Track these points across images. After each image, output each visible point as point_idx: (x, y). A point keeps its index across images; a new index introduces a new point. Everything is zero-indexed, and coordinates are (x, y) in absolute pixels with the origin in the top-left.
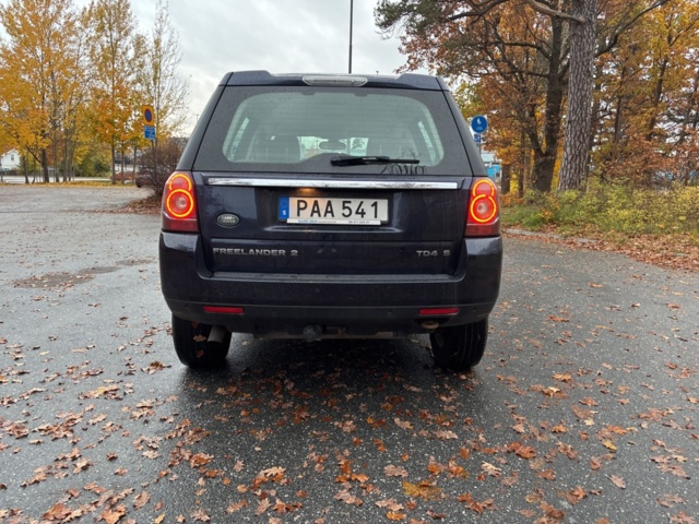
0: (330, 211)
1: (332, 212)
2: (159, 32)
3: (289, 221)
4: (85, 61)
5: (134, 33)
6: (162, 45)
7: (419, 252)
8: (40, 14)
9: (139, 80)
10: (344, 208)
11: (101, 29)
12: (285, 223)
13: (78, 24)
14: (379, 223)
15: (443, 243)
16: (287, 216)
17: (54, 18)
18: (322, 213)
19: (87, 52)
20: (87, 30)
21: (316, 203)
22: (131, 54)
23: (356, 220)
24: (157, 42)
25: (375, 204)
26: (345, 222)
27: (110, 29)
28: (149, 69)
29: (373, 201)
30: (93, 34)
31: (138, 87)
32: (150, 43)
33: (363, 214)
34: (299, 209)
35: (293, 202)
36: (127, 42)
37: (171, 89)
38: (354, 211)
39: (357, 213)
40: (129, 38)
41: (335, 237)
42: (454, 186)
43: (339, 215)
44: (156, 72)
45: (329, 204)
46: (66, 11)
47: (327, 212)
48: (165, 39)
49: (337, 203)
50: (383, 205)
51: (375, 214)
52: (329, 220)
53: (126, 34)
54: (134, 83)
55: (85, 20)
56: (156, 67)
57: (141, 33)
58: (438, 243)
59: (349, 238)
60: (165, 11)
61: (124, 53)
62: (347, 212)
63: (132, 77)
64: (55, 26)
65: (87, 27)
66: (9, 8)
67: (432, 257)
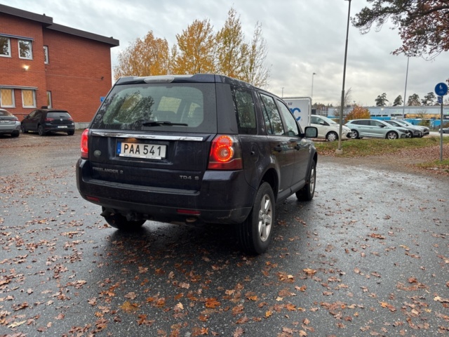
0: (138, 151)
1: (139, 151)
2: (255, 41)
3: (120, 155)
4: (216, 61)
5: (241, 43)
6: (257, 48)
7: (181, 176)
8: (196, 37)
9: (242, 70)
10: (145, 149)
11: (225, 43)
12: (118, 156)
13: (214, 41)
14: (160, 158)
15: (195, 172)
16: (120, 152)
17: (202, 40)
18: (135, 151)
19: (218, 56)
20: (219, 44)
21: (132, 146)
22: (239, 56)
23: (149, 156)
24: (254, 47)
25: (159, 148)
26: (144, 157)
27: (230, 43)
28: (247, 63)
29: (158, 146)
30: (222, 46)
31: (242, 75)
32: (250, 48)
33: (153, 153)
34: (125, 149)
35: (123, 144)
36: (238, 49)
37: (259, 74)
38: (149, 151)
39: (150, 152)
40: (239, 46)
41: (139, 165)
42: (201, 139)
43: (142, 153)
44: (252, 65)
45: (138, 147)
46: (209, 35)
47: (137, 151)
48: (258, 44)
49: (142, 146)
50: (164, 148)
51: (159, 154)
52: (137, 155)
53: (238, 45)
54: (239, 72)
55: (218, 39)
56: (252, 62)
57: (245, 43)
58: (192, 172)
59: (145, 166)
60: (259, 29)
61: (236, 55)
62: (146, 151)
63: (240, 68)
64: (203, 44)
65: (219, 42)
66: (182, 36)
67: (189, 180)
